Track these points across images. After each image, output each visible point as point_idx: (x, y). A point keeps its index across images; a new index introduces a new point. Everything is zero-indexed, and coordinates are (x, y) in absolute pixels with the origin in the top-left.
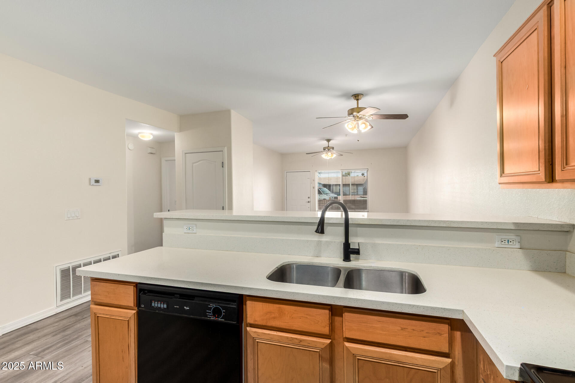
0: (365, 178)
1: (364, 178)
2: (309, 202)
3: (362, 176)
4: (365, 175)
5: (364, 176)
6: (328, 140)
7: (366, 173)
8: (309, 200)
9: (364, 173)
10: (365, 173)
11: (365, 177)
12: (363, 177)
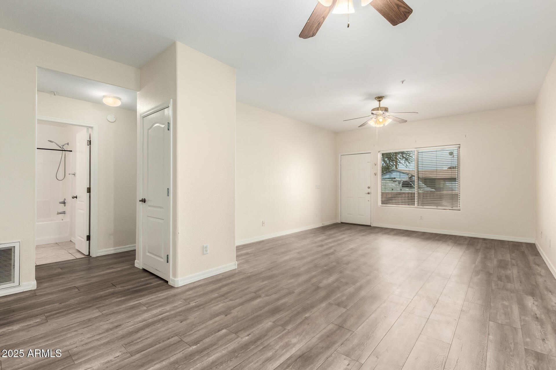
0: (454, 158)
1: (452, 159)
2: (369, 193)
3: (449, 155)
4: (455, 153)
5: (453, 156)
6: (380, 98)
7: (456, 151)
8: (369, 191)
9: (452, 151)
10: (454, 151)
11: (455, 156)
12: (450, 157)
